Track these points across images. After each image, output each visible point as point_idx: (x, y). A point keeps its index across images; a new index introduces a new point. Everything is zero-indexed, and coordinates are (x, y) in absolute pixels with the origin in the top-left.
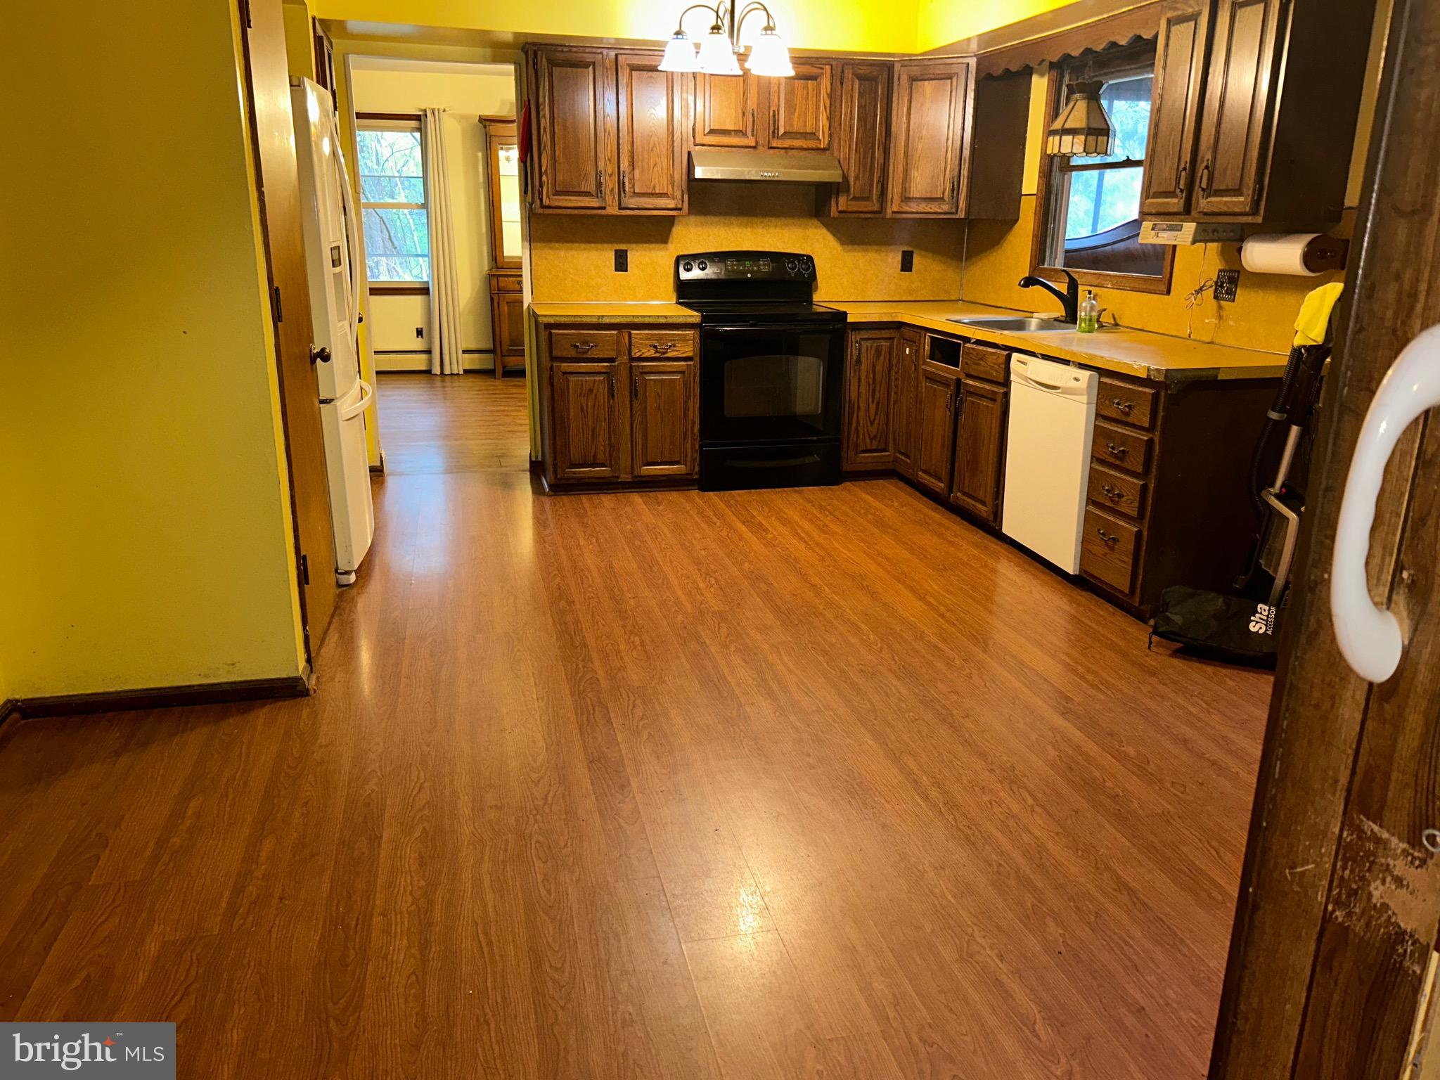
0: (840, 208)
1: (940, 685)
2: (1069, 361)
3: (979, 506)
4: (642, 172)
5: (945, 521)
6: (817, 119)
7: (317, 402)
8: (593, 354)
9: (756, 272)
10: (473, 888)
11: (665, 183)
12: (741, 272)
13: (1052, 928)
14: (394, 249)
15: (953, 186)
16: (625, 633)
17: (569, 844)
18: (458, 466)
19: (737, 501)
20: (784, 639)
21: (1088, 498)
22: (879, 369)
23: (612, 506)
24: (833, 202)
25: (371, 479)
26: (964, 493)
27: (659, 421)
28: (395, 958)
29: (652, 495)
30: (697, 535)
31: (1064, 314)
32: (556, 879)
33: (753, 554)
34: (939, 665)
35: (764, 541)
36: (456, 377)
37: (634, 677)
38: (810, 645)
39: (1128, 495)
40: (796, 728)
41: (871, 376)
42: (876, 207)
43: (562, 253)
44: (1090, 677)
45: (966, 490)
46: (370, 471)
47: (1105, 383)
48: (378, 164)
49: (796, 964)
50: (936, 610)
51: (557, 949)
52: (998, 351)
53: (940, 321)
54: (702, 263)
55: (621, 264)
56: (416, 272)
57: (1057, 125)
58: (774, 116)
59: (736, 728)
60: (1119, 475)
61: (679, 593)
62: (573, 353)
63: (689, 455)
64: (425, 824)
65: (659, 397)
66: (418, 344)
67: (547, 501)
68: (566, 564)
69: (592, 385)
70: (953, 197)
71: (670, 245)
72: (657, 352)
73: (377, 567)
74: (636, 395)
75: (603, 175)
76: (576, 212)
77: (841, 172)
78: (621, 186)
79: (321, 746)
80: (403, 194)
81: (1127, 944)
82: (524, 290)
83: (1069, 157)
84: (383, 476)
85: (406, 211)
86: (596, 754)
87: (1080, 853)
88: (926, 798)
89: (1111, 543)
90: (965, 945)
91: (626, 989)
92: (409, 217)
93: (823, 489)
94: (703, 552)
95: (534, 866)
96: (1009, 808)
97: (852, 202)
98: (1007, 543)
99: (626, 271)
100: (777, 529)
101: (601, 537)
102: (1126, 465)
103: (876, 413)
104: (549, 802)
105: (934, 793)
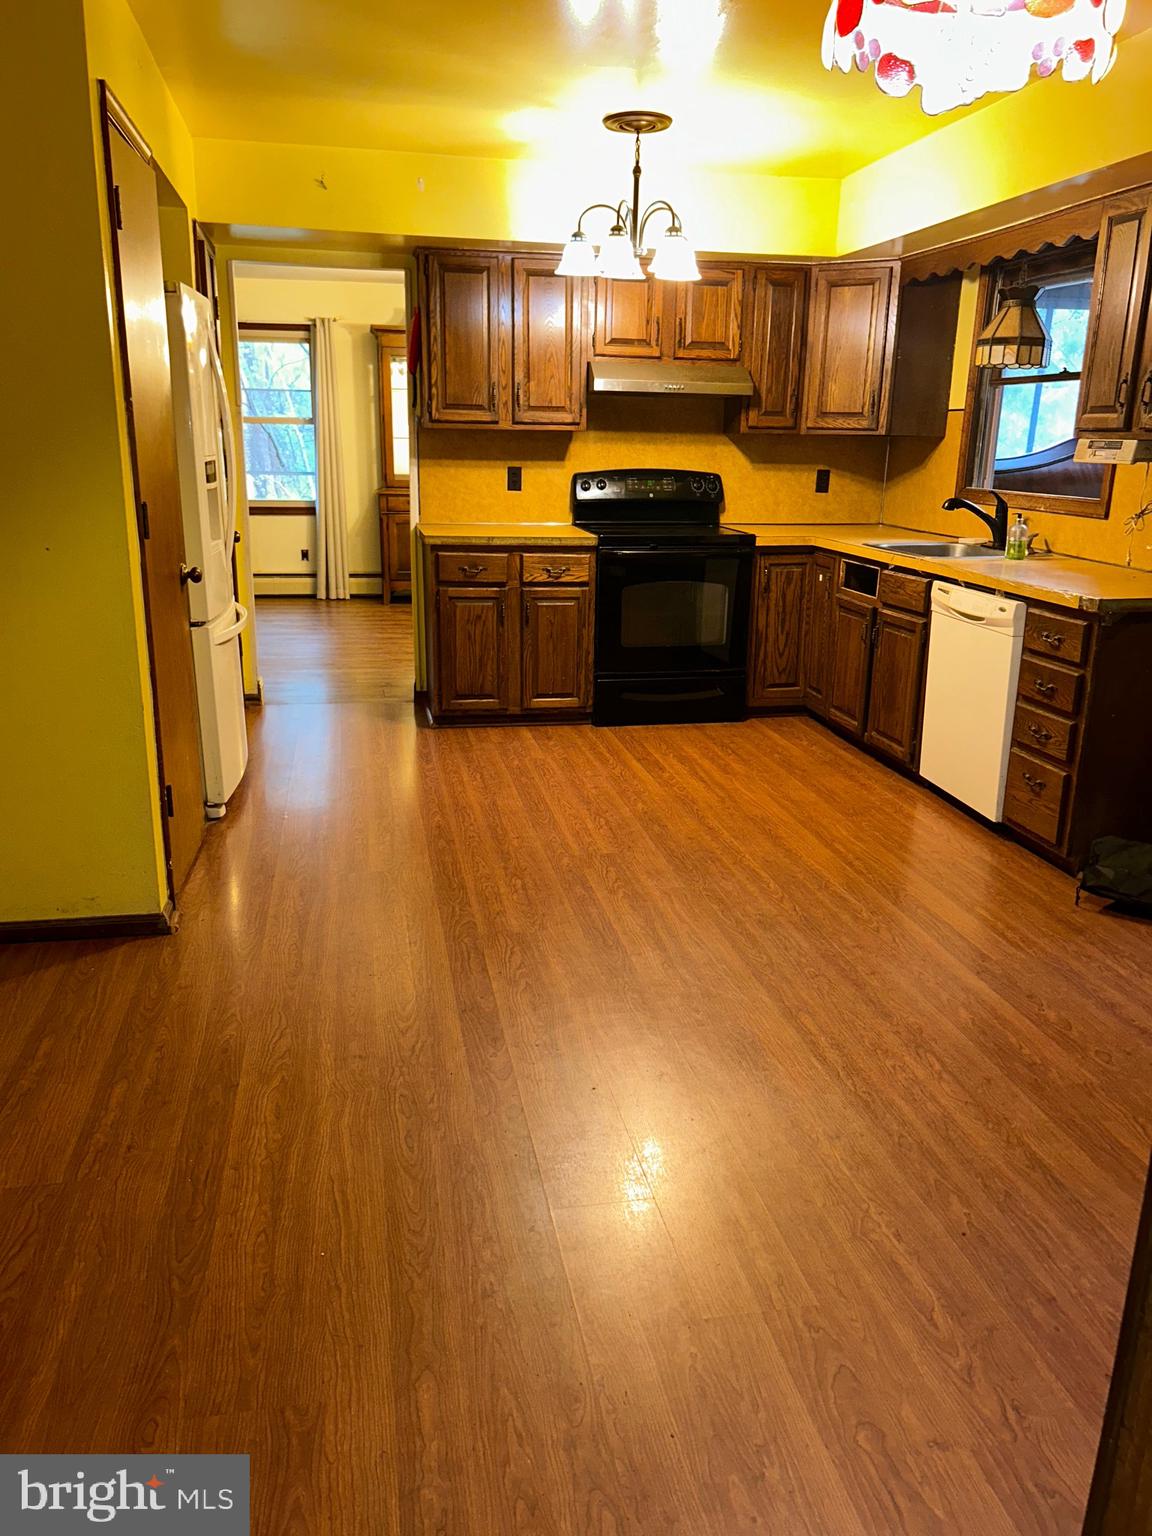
0: (751, 423)
1: (845, 939)
2: (995, 590)
3: (895, 746)
4: (538, 384)
5: (858, 763)
6: (727, 327)
7: (187, 626)
8: (480, 578)
9: (659, 491)
10: (330, 1143)
11: (562, 397)
12: (643, 491)
13: (956, 1206)
14: (281, 468)
15: (874, 400)
16: (506, 875)
17: (435, 1099)
18: (343, 694)
19: (632, 737)
20: (677, 886)
21: (1013, 739)
22: (789, 598)
23: (500, 740)
24: (743, 417)
25: (245, 707)
26: (879, 732)
27: (551, 652)
28: (245, 1215)
29: (542, 729)
30: (588, 773)
31: (992, 540)
32: (419, 1135)
33: (647, 794)
34: (844, 917)
35: (659, 780)
36: (342, 603)
37: (514, 922)
38: (704, 893)
39: (1056, 736)
40: (685, 981)
41: (781, 604)
42: (790, 423)
43: (452, 471)
44: (1009, 934)
45: (881, 729)
46: (245, 700)
47: (1034, 614)
48: (267, 377)
49: (673, 1236)
50: (845, 859)
51: (416, 1211)
52: (918, 579)
53: (855, 545)
54: (601, 481)
55: (515, 482)
56: (302, 491)
57: (988, 334)
58: (681, 324)
59: (620, 980)
60: (1047, 715)
61: (567, 833)
62: (460, 577)
63: (583, 686)
64: (284, 1073)
65: (552, 624)
66: (303, 567)
67: (430, 733)
68: (447, 801)
69: (480, 612)
70: (873, 412)
71: (567, 463)
72: (550, 576)
73: (250, 800)
74: (527, 622)
75: (496, 387)
76: (467, 426)
77: (752, 384)
78: (515, 399)
79: (180, 988)
80: (292, 409)
81: (1039, 1226)
82: (411, 510)
83: (1001, 369)
84: (260, 705)
85: (295, 427)
86: (468, 1003)
87: (990, 1126)
88: (823, 1060)
89: (1037, 789)
90: (860, 1222)
91: (489, 1256)
92: (298, 432)
93: (725, 726)
94: (593, 791)
95: (397, 1121)
96: (913, 1073)
97: (763, 417)
98: (925, 787)
99: (520, 490)
100: (673, 766)
101: (485, 773)
102: (1053, 703)
103: (785, 645)
104: (417, 1052)
105: (832, 1055)
